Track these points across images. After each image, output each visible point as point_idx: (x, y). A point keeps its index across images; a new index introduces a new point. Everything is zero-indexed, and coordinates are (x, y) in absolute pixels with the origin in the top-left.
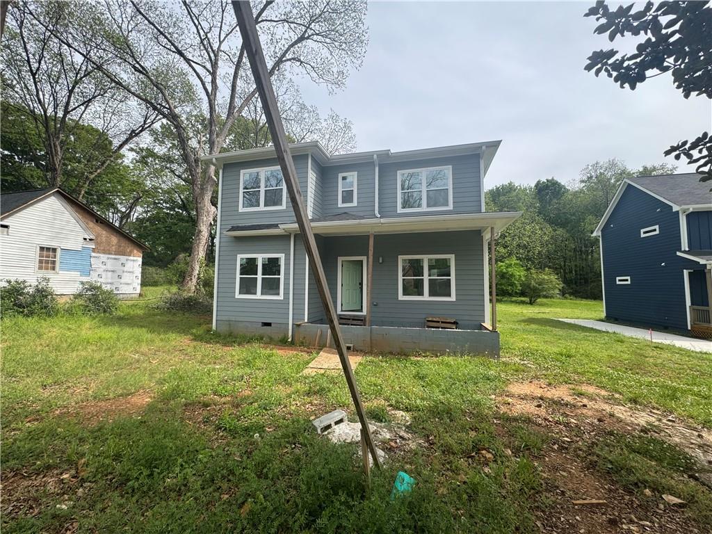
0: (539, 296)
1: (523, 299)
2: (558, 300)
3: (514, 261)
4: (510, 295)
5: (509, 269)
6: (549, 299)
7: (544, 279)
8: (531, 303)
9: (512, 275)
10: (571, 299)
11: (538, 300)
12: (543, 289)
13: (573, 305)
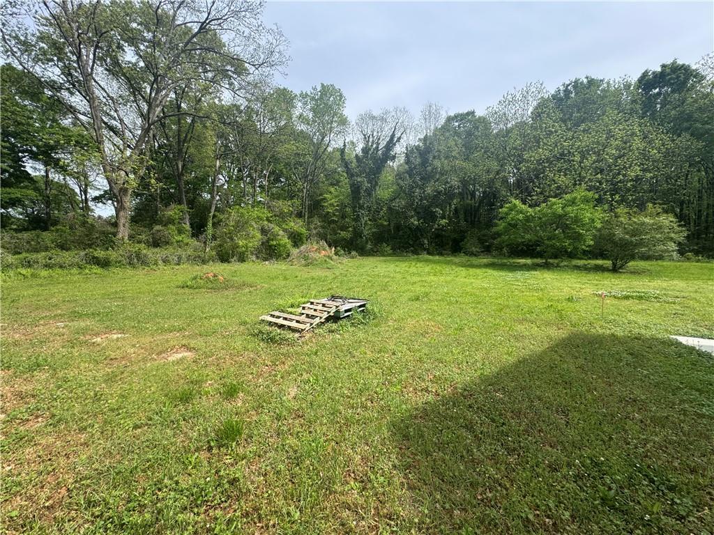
0: (633, 257)
1: (600, 262)
2: (672, 263)
3: (580, 193)
4: (571, 255)
5: (569, 209)
6: (654, 262)
7: (643, 224)
8: (615, 270)
9: (577, 220)
10: (698, 261)
11: (631, 264)
12: (641, 243)
13: (706, 271)
